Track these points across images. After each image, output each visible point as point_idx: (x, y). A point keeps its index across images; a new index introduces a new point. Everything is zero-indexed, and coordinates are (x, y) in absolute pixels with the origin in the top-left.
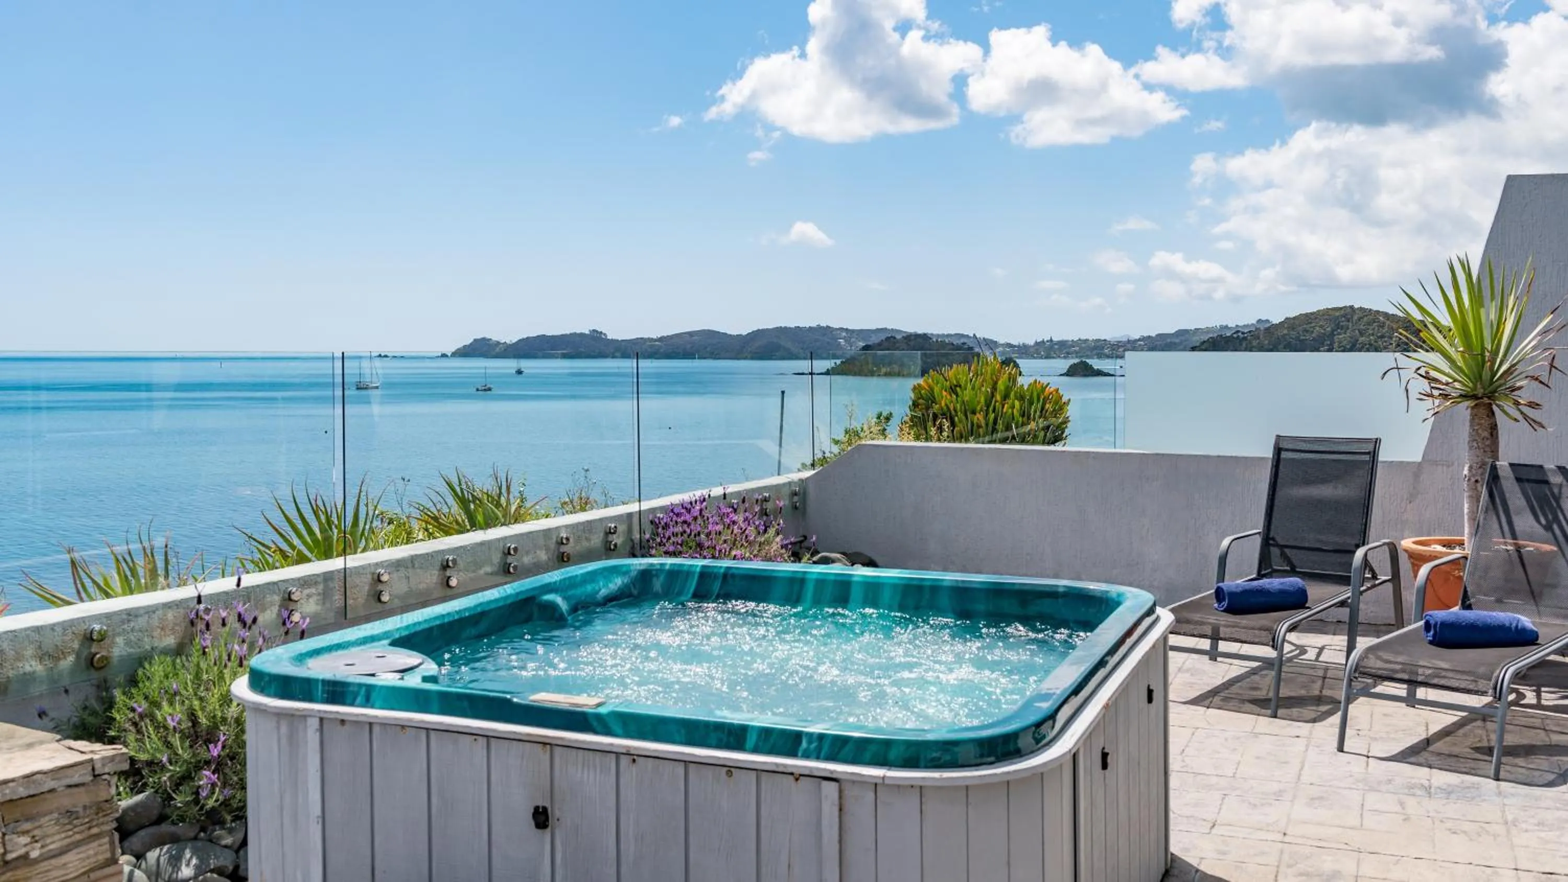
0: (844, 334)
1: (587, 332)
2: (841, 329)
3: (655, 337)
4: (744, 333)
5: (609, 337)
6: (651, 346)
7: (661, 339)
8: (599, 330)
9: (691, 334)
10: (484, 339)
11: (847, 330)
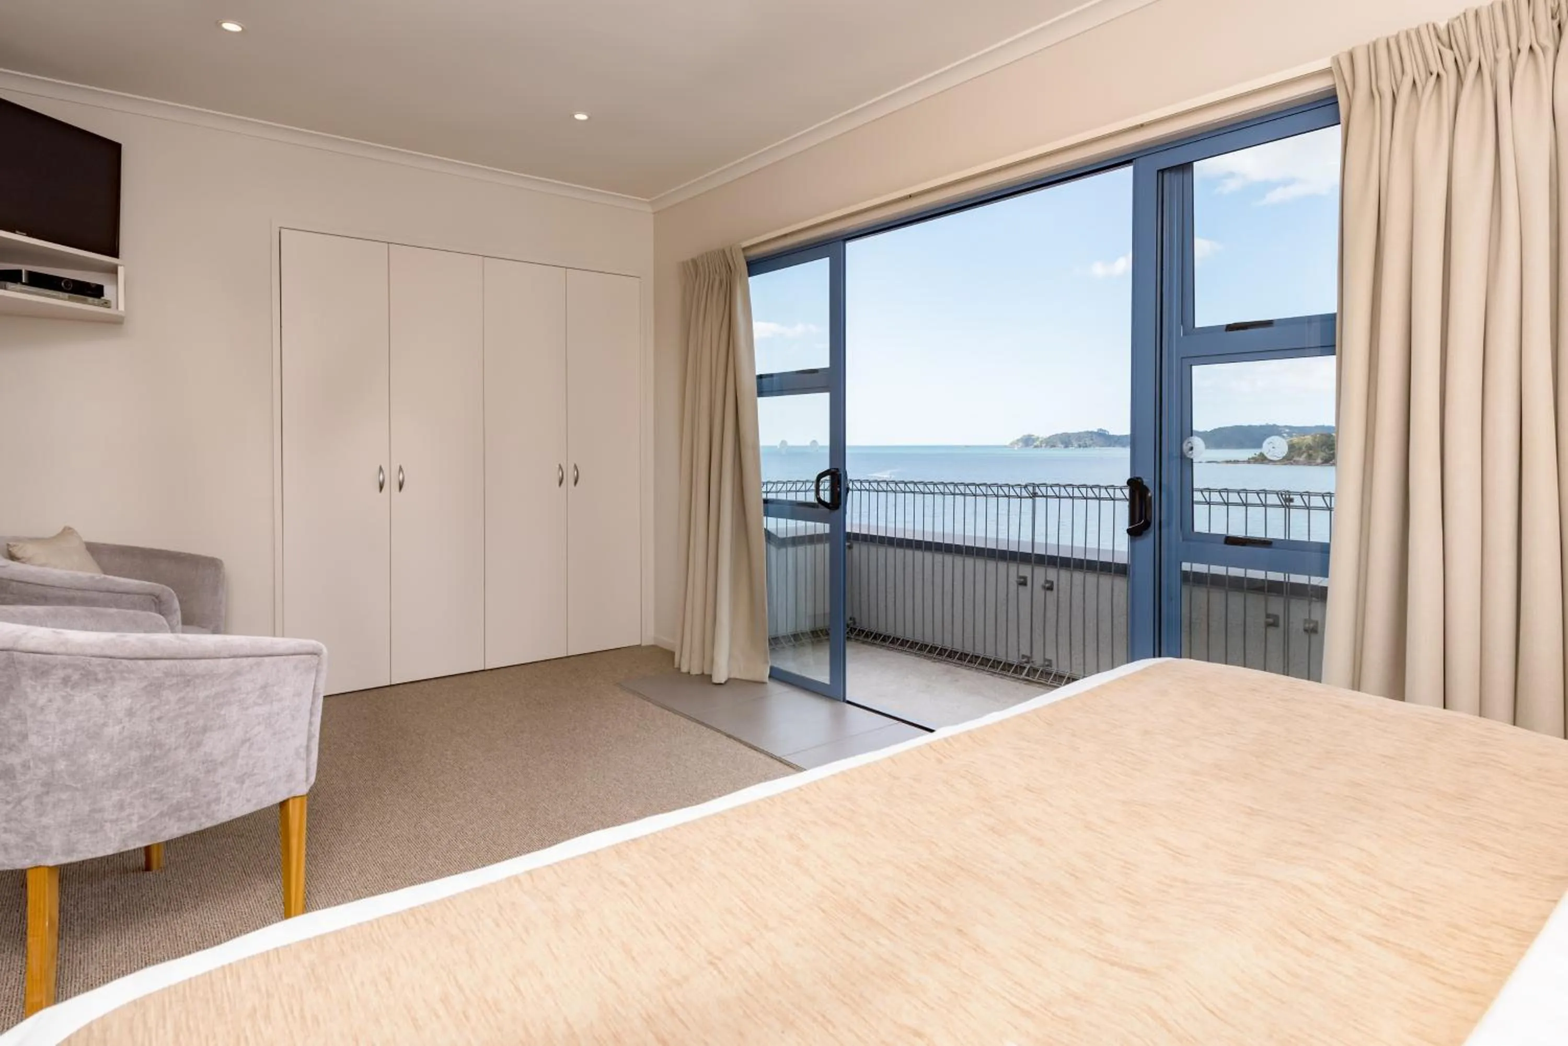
0: (1287, 430)
1: (1096, 431)
2: (1286, 427)
4: (1209, 430)
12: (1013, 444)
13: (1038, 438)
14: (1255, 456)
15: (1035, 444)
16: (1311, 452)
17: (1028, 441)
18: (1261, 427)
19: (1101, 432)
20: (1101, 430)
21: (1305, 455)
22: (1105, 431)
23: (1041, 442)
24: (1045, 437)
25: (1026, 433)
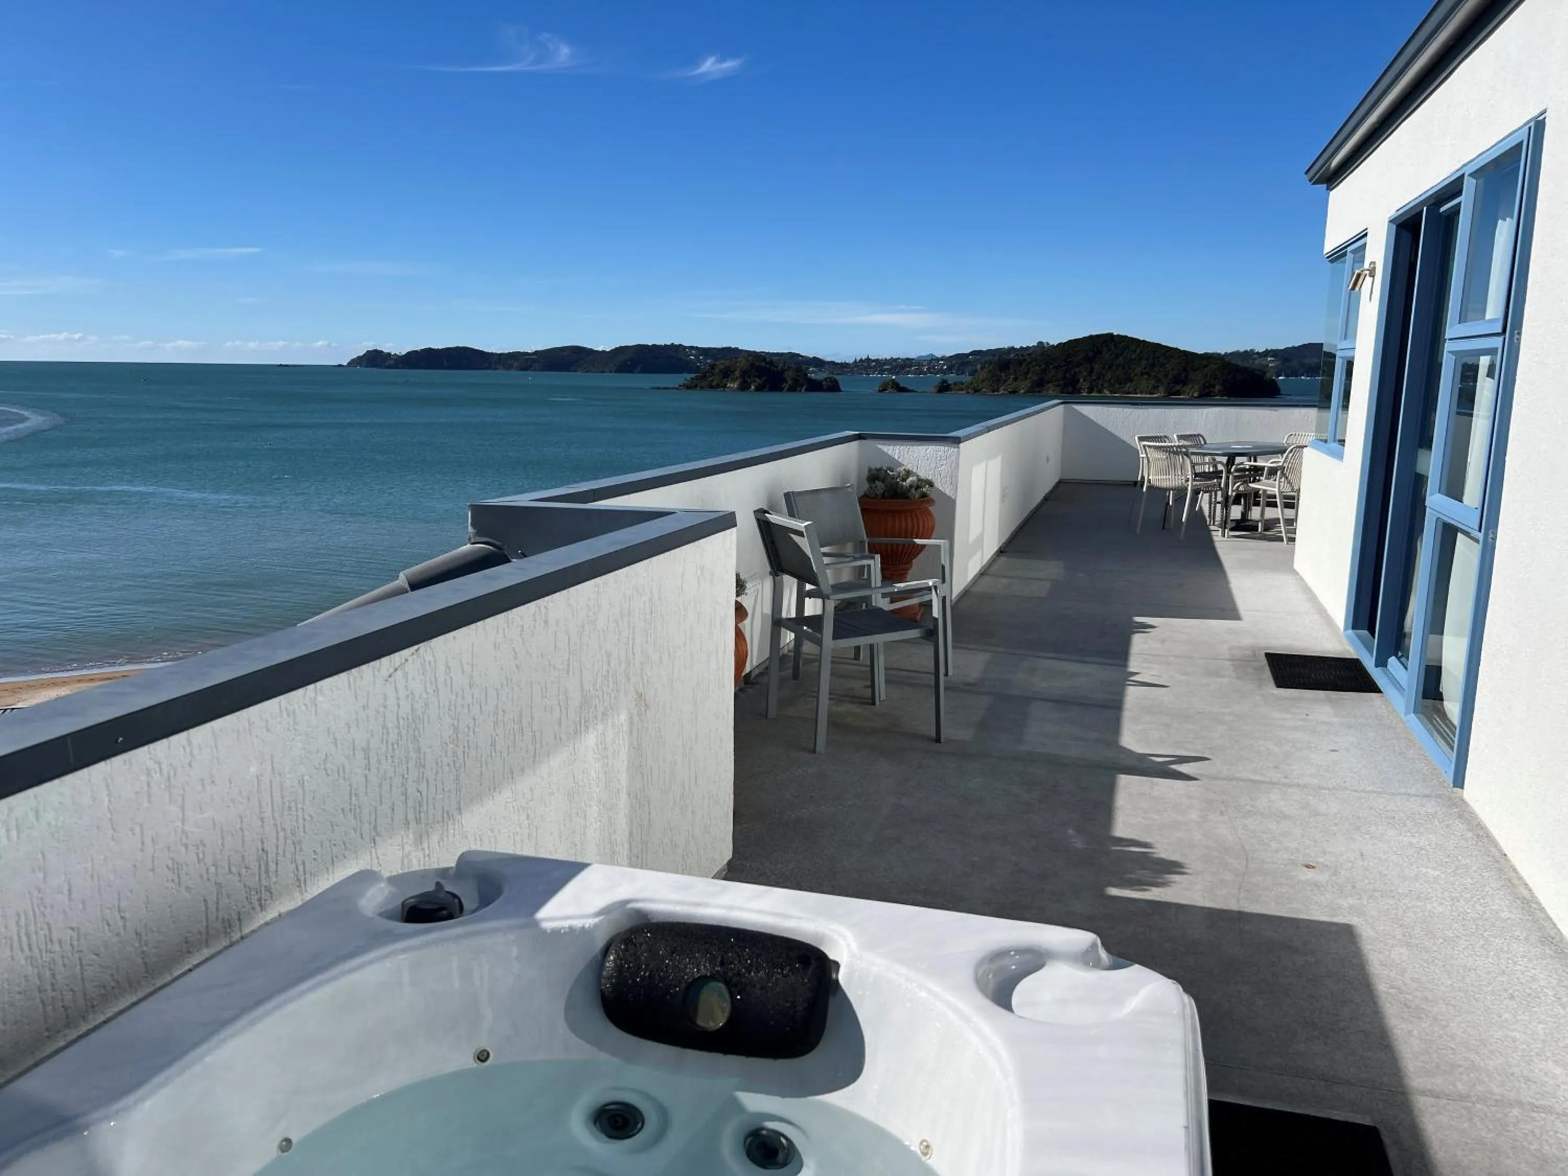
10: (376, 351)
12: (353, 363)
13: (390, 355)
14: (686, 382)
15: (388, 363)
16: (746, 377)
17: (375, 359)
21: (740, 380)
23: (397, 361)
24: (401, 354)
25: (371, 348)
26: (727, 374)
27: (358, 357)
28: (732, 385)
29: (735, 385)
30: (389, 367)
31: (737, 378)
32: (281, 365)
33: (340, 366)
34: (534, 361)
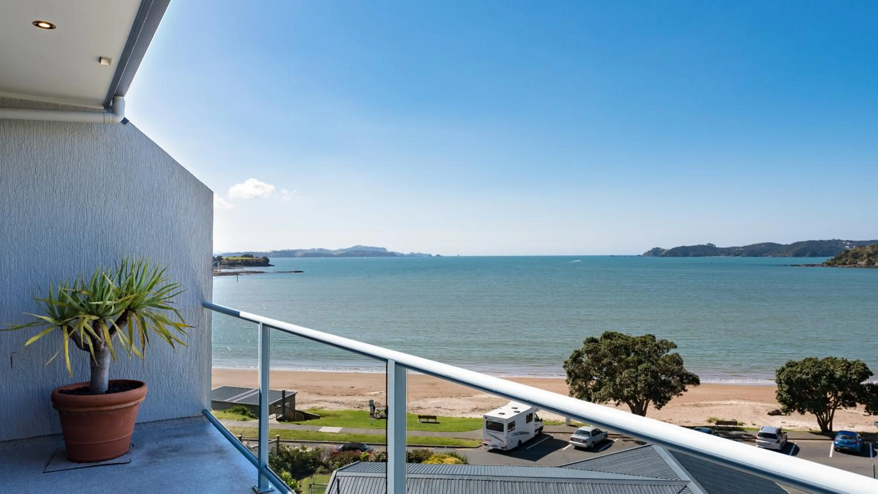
0: (848, 244)
1: (706, 244)
2: (848, 241)
3: (740, 246)
4: (789, 244)
5: (717, 246)
6: (738, 251)
7: (744, 247)
8: (712, 243)
9: (760, 245)
10: (657, 248)
11: (851, 242)
12: (645, 254)
13: (664, 250)
14: (827, 261)
15: (662, 254)
16: (871, 258)
17: (656, 252)
18: (829, 241)
19: (710, 245)
20: (709, 244)
21: (866, 260)
22: (713, 245)
23: (666, 253)
24: (669, 249)
25: (655, 247)
26: (856, 256)
27: (649, 252)
28: (860, 263)
29: (864, 263)
30: (662, 256)
31: (865, 259)
32: (612, 256)
33: (639, 256)
34: (742, 251)
